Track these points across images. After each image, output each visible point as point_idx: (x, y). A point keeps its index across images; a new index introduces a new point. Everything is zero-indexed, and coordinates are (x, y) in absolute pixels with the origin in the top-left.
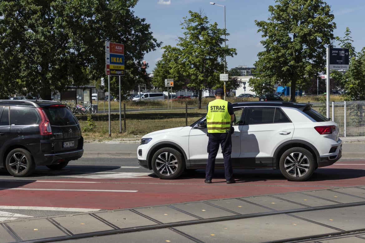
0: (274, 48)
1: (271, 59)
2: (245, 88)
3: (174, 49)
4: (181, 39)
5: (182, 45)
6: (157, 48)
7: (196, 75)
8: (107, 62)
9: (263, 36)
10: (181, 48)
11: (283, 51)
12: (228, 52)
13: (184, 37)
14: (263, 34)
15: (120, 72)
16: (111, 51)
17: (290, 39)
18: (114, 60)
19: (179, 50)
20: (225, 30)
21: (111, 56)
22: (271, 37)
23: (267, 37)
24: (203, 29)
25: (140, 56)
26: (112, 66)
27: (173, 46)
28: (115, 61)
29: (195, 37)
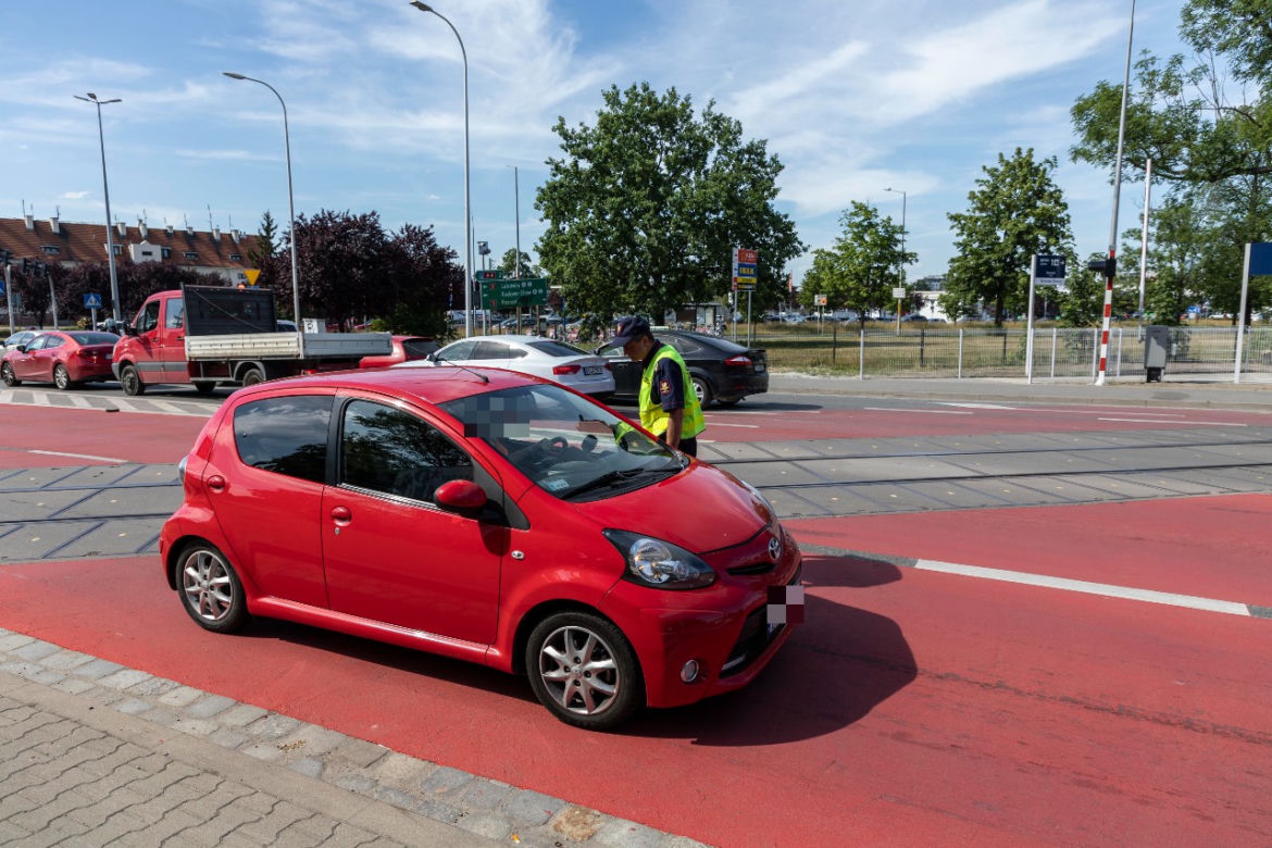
0: (973, 252)
1: (968, 268)
2: (932, 308)
3: (829, 254)
4: (839, 239)
5: (839, 248)
6: (802, 253)
7: (857, 289)
8: (735, 274)
9: (958, 235)
10: (838, 253)
11: (986, 257)
12: (904, 257)
13: (842, 236)
14: (959, 231)
15: (750, 287)
16: (740, 260)
17: (998, 238)
18: (744, 270)
19: (836, 255)
20: (902, 227)
21: (740, 266)
22: (970, 235)
23: (965, 237)
24: (871, 225)
25: (780, 265)
26: (740, 280)
27: (828, 248)
28: (744, 272)
29: (859, 237)
